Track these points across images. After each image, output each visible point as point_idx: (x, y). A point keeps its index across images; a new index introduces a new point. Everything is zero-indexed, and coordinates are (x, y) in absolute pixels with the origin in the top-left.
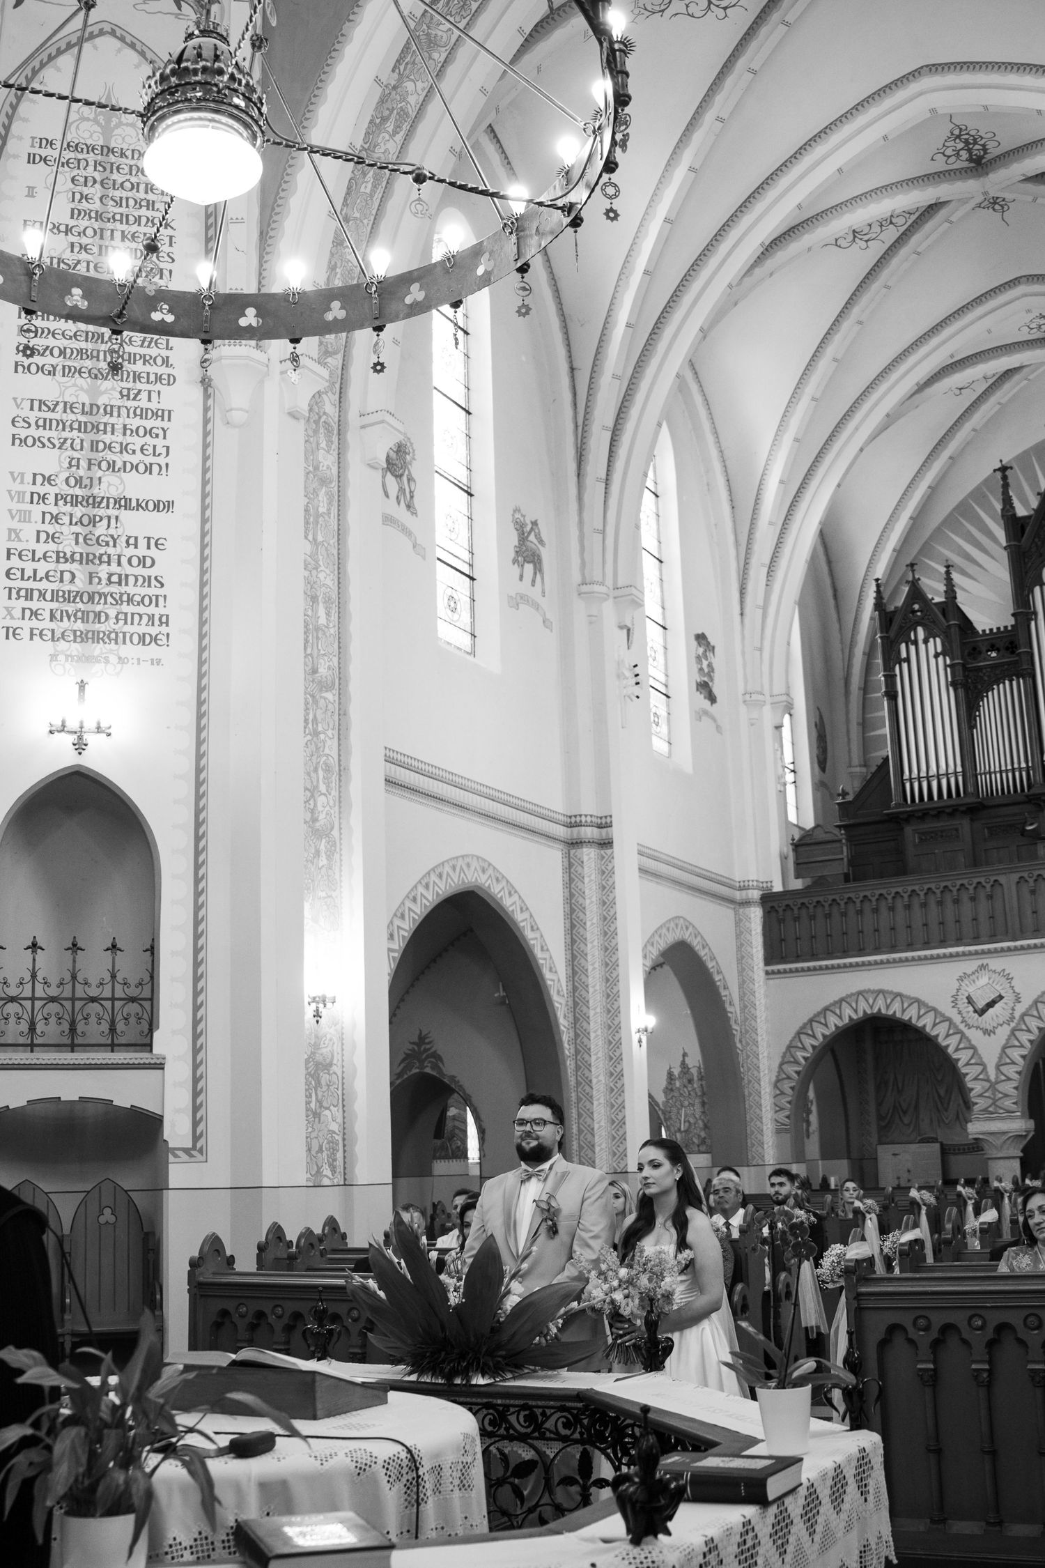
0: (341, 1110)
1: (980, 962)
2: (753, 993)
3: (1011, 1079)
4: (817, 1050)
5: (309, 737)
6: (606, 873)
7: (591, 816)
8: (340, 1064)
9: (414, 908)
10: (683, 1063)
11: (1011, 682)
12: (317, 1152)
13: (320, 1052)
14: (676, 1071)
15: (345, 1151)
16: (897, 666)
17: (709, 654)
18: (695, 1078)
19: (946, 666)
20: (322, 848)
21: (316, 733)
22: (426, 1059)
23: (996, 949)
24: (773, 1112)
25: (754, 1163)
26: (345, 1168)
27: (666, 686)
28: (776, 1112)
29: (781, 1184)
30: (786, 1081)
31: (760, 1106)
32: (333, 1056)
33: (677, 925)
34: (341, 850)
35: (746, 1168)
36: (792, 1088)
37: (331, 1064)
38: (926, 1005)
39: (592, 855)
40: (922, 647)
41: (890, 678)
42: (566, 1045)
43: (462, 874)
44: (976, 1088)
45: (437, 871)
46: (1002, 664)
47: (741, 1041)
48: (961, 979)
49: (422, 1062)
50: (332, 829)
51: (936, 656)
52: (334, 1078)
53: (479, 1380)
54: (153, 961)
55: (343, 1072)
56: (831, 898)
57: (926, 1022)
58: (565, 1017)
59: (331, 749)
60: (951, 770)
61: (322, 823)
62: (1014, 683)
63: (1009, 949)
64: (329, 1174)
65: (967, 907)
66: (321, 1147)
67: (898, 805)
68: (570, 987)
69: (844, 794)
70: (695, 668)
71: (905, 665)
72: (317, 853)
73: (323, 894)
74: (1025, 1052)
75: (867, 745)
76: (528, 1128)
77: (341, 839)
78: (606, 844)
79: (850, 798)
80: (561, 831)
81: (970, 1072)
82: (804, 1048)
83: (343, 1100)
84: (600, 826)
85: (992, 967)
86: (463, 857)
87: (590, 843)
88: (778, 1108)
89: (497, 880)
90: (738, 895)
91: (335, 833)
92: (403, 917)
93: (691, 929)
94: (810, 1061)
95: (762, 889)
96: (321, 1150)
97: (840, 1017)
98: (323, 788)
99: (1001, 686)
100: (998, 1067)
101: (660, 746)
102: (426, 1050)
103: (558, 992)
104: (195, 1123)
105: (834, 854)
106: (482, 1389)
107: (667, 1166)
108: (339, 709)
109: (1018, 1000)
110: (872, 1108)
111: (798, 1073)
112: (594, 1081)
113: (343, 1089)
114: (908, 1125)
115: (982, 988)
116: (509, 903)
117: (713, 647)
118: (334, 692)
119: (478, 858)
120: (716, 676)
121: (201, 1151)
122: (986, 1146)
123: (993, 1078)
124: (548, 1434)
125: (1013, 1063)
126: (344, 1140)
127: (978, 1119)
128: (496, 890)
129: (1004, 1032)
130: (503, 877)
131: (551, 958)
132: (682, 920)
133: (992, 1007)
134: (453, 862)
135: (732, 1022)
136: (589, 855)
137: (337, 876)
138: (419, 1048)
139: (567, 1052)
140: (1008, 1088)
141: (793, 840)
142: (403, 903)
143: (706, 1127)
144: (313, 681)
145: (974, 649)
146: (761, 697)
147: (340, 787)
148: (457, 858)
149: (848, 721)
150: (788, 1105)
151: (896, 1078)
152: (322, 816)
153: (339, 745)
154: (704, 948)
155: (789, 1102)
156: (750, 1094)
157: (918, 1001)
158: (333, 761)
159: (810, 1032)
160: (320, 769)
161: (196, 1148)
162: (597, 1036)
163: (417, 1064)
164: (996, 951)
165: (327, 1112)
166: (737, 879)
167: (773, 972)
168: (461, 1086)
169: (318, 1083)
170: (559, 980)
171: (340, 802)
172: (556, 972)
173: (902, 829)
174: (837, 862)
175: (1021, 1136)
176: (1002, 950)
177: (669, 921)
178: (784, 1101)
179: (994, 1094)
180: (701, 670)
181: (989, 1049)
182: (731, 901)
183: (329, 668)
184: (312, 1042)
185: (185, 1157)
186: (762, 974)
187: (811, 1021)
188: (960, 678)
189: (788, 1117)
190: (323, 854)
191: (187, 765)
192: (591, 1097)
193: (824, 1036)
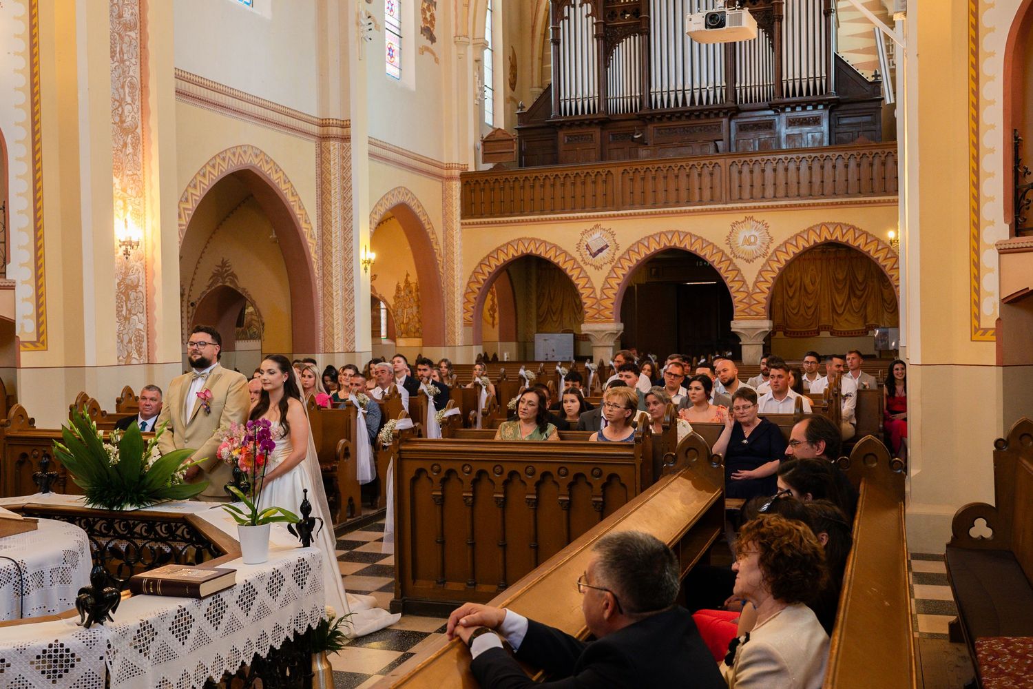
0: (145, 315)
1: (596, 223)
2: (452, 237)
3: (610, 298)
4: (491, 275)
5: (117, 64)
6: (346, 158)
7: (336, 120)
8: (144, 285)
9: (203, 181)
10: (406, 280)
11: (635, 36)
12: (128, 343)
13: (128, 277)
14: (402, 285)
15: (148, 342)
16: (562, 21)
17: (432, 8)
18: (414, 290)
19: (593, 24)
20: (129, 141)
21: (122, 61)
22: (226, 277)
23: (606, 215)
24: (462, 313)
25: (449, 345)
26: (148, 353)
27: (400, 29)
28: (464, 313)
29: (425, 370)
30: (471, 294)
31: (454, 309)
32: (139, 281)
33: (399, 192)
34: (143, 142)
35: (443, 348)
36: (475, 298)
37: (137, 286)
38: (560, 249)
39: (336, 146)
40: (578, 9)
41: (556, 30)
42: (316, 271)
43: (240, 158)
44: (588, 302)
45: (221, 156)
46: (630, 24)
47: (443, 268)
48: (583, 233)
49: (224, 279)
50: (136, 128)
51: (587, 16)
52: (140, 295)
53: (128, 508)
54: (5, 217)
55: (147, 291)
56: (504, 177)
57: (559, 260)
58: (316, 252)
59: (135, 72)
60: (591, 95)
61: (128, 124)
62: (637, 38)
63: (614, 216)
64: (137, 356)
65: (590, 186)
66: (130, 339)
67: (555, 117)
68: (320, 233)
69: (522, 107)
70: (420, 17)
71: (566, 21)
72: (125, 145)
73: (130, 173)
74: (619, 281)
75: (544, 73)
76: (195, 347)
77: (143, 135)
78: (346, 139)
79: (525, 110)
80: (315, 129)
81: (585, 293)
82: (483, 273)
83: (147, 309)
84: (342, 127)
85: (603, 227)
86: (241, 146)
87: (336, 138)
88: (466, 311)
89: (267, 162)
90: (445, 173)
91: (139, 130)
92: (195, 187)
93: (409, 195)
94: (486, 281)
95: (461, 169)
96: (130, 341)
97: (507, 255)
98: (128, 99)
99: (628, 39)
100: (602, 290)
101: (392, 70)
102: (226, 271)
103: (311, 236)
104: (38, 325)
105: (508, 148)
106: (130, 513)
107: (279, 373)
108: (141, 44)
109: (617, 248)
110: (534, 311)
111: (479, 289)
112: (335, 294)
113: (147, 302)
114: (556, 321)
115: (596, 240)
116: (274, 178)
117: (435, 3)
118: (136, 31)
119: (252, 147)
120: (437, 23)
121: (43, 343)
122: (592, 339)
123: (598, 297)
124: (178, 538)
125: (612, 288)
126: (148, 334)
127: (589, 322)
128: (266, 170)
129: (607, 268)
130: (271, 160)
131: (306, 213)
132: (403, 189)
133: (601, 252)
134: (234, 150)
135: (437, 256)
136: (334, 146)
137: (141, 160)
138: (222, 270)
139: (317, 275)
140: (608, 303)
141: (482, 138)
142: (195, 177)
143: (419, 321)
144: (119, 23)
145: (613, 13)
146: (466, 40)
147: (142, 99)
148: (237, 147)
149: (532, 56)
150: (472, 309)
151: (550, 292)
152: (128, 119)
153: (141, 69)
154: (418, 207)
155: (473, 307)
156: (448, 301)
157: (555, 246)
158: (137, 81)
159: (488, 264)
160: (126, 87)
161: (40, 342)
162: (337, 265)
163: (221, 280)
164: (606, 216)
165: (135, 317)
166: (445, 163)
167: (466, 224)
168: (249, 295)
169: (128, 298)
170: (312, 229)
171: (142, 109)
172: (310, 223)
173: (557, 133)
174: (509, 154)
175: (614, 333)
176: (610, 216)
177: (394, 189)
178: (470, 306)
179: (599, 306)
180: (425, 19)
181: (598, 279)
182: (440, 177)
183: (132, 14)
184: (123, 271)
185: (32, 347)
186: (459, 225)
187: (488, 256)
188: (601, 32)
189: (472, 316)
190: (130, 145)
191: (24, 80)
192: (333, 304)
193: (496, 266)
